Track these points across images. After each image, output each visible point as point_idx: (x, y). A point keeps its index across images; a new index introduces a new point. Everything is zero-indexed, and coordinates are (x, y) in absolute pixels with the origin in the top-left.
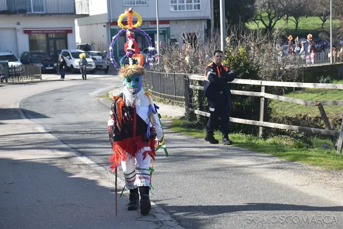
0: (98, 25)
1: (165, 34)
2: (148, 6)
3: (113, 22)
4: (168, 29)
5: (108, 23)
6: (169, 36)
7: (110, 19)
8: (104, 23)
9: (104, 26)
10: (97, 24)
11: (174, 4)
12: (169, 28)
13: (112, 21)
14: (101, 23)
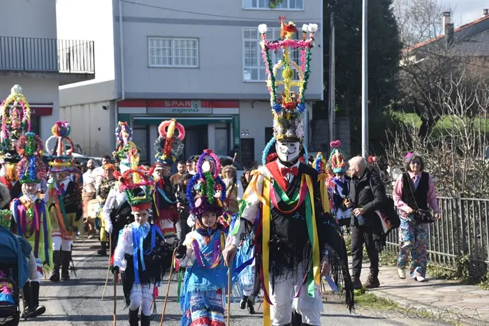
0: (87, 107)
1: (228, 129)
2: (198, 68)
3: (126, 100)
4: (236, 118)
5: (113, 101)
6: (237, 133)
7: (120, 94)
8: (106, 101)
9: (105, 108)
10: (82, 105)
11: (251, 67)
12: (238, 115)
13: (123, 98)
14: (95, 103)
